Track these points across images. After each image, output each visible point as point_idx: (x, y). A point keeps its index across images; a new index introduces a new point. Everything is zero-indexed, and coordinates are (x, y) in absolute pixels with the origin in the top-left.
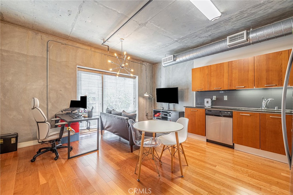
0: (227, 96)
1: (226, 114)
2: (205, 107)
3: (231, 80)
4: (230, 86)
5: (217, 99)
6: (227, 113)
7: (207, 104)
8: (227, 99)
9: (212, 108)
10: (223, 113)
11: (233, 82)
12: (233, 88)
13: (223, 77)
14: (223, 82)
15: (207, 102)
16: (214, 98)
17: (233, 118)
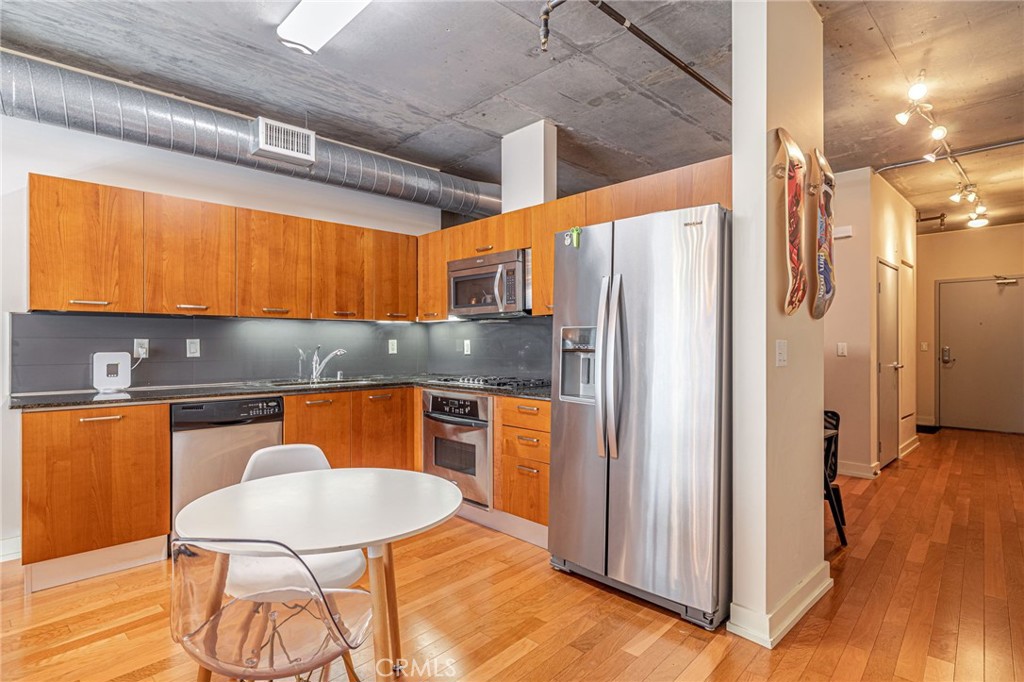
0: (198, 340)
1: (263, 409)
2: (96, 398)
3: (246, 282)
4: (243, 302)
5: (152, 352)
6: (268, 406)
7: (113, 379)
8: (198, 355)
9: (137, 396)
10: (252, 408)
11: (253, 288)
12: (253, 310)
13: (217, 265)
14: (217, 282)
15: (112, 370)
16: (141, 347)
17: (282, 420)
